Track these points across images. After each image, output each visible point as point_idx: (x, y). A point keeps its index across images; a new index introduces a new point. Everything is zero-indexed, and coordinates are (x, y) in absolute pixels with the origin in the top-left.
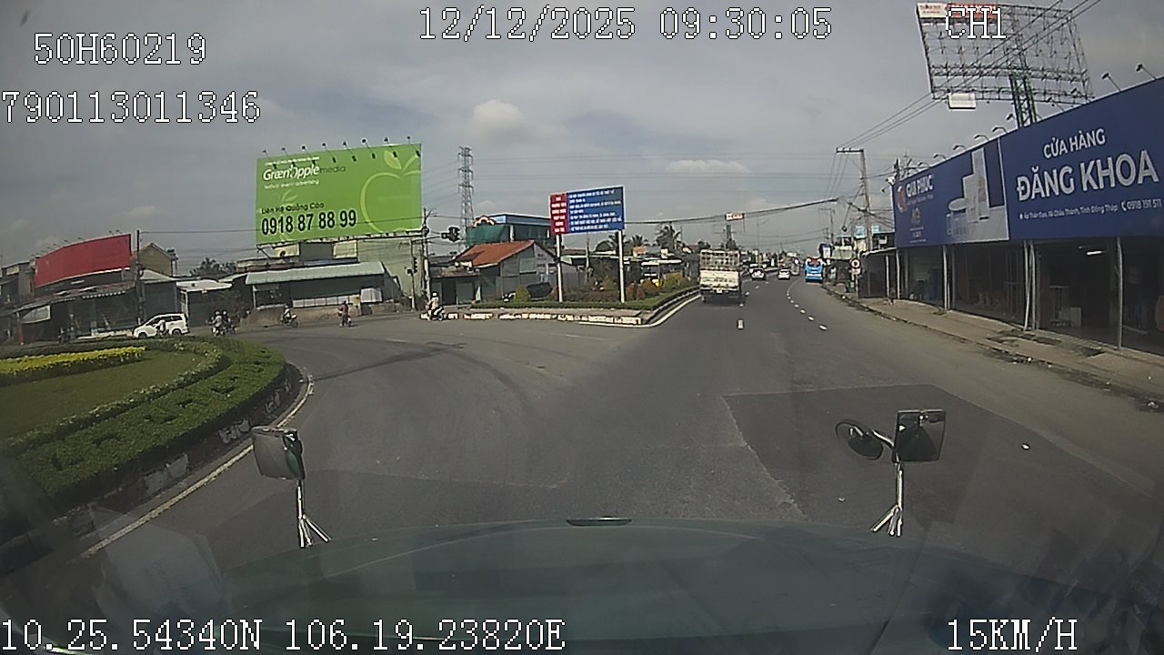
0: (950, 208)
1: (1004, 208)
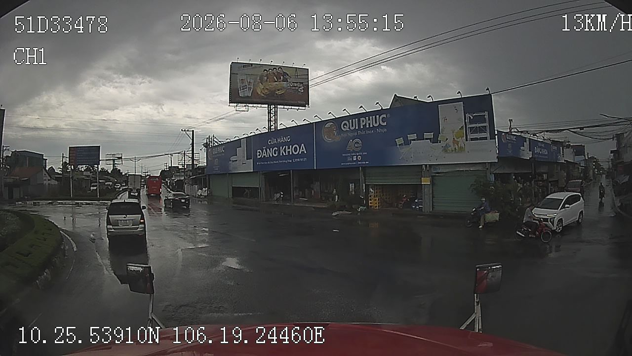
0: (231, 160)
1: (252, 160)
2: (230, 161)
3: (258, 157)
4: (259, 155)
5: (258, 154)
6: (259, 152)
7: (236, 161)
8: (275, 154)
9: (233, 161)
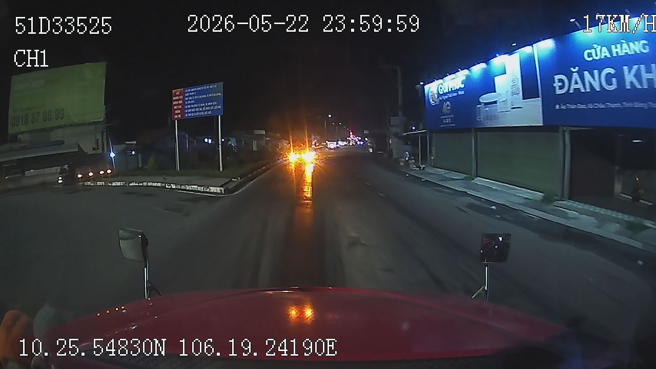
0: (481, 101)
3: (558, 92)
4: (561, 88)
5: (557, 84)
6: (560, 81)
7: (495, 102)
8: (609, 83)
9: (486, 104)
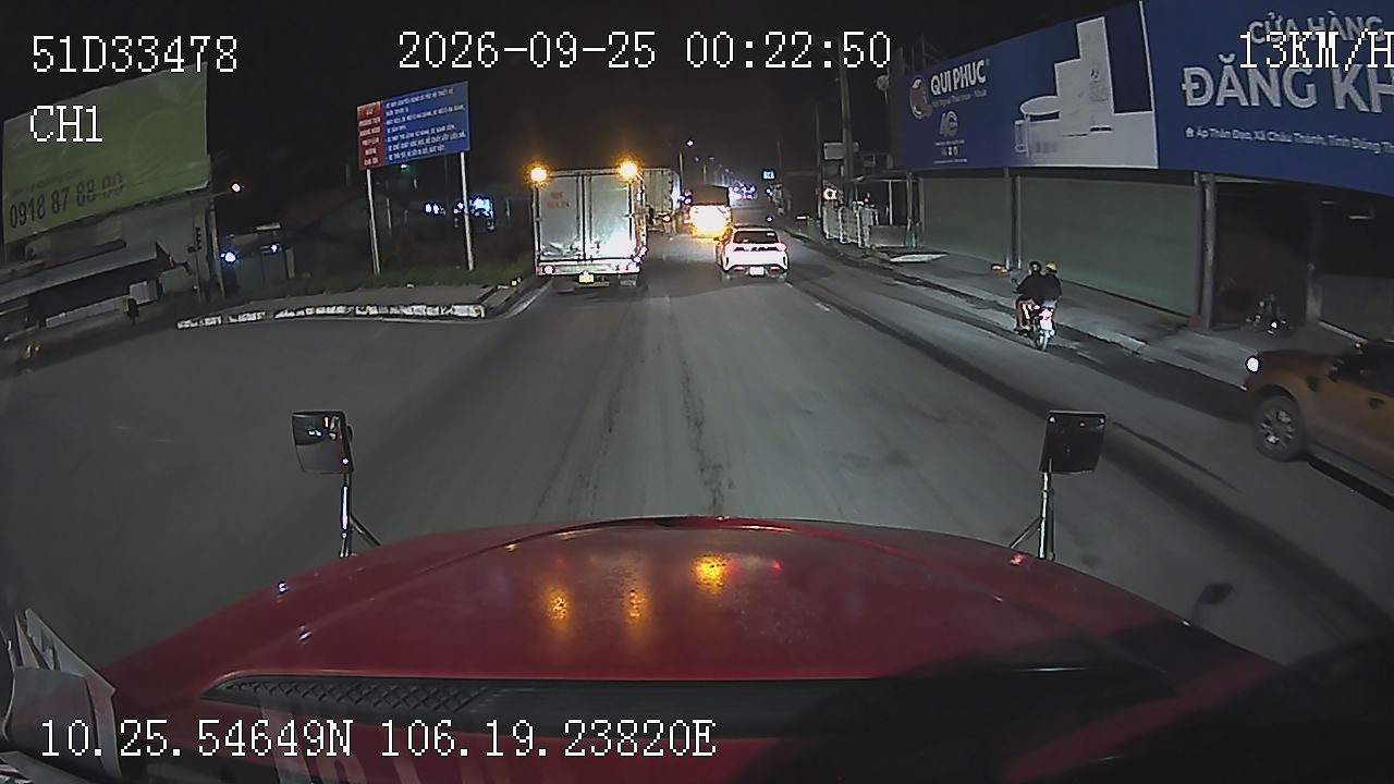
0: (1024, 111)
1: (1153, 112)
2: (1022, 117)
3: (1191, 102)
4: (1198, 93)
5: (1189, 87)
6: (1196, 79)
7: (1055, 116)
8: (1300, 93)
9: (1034, 118)
